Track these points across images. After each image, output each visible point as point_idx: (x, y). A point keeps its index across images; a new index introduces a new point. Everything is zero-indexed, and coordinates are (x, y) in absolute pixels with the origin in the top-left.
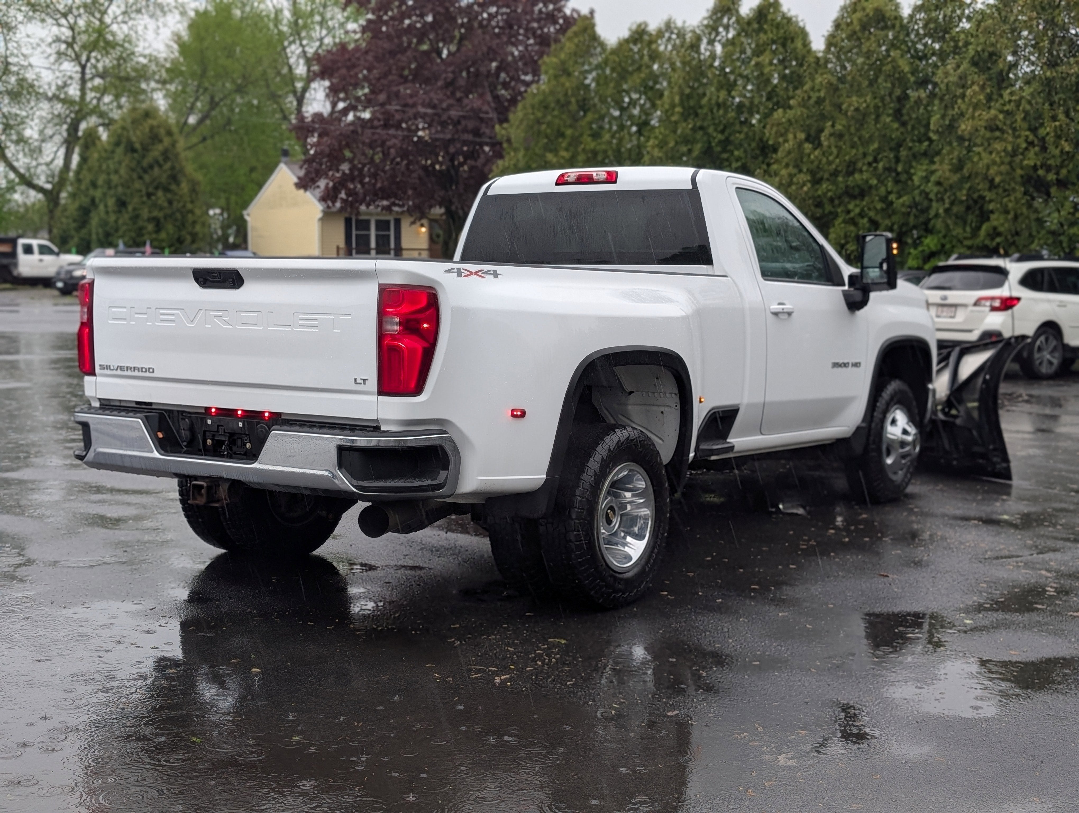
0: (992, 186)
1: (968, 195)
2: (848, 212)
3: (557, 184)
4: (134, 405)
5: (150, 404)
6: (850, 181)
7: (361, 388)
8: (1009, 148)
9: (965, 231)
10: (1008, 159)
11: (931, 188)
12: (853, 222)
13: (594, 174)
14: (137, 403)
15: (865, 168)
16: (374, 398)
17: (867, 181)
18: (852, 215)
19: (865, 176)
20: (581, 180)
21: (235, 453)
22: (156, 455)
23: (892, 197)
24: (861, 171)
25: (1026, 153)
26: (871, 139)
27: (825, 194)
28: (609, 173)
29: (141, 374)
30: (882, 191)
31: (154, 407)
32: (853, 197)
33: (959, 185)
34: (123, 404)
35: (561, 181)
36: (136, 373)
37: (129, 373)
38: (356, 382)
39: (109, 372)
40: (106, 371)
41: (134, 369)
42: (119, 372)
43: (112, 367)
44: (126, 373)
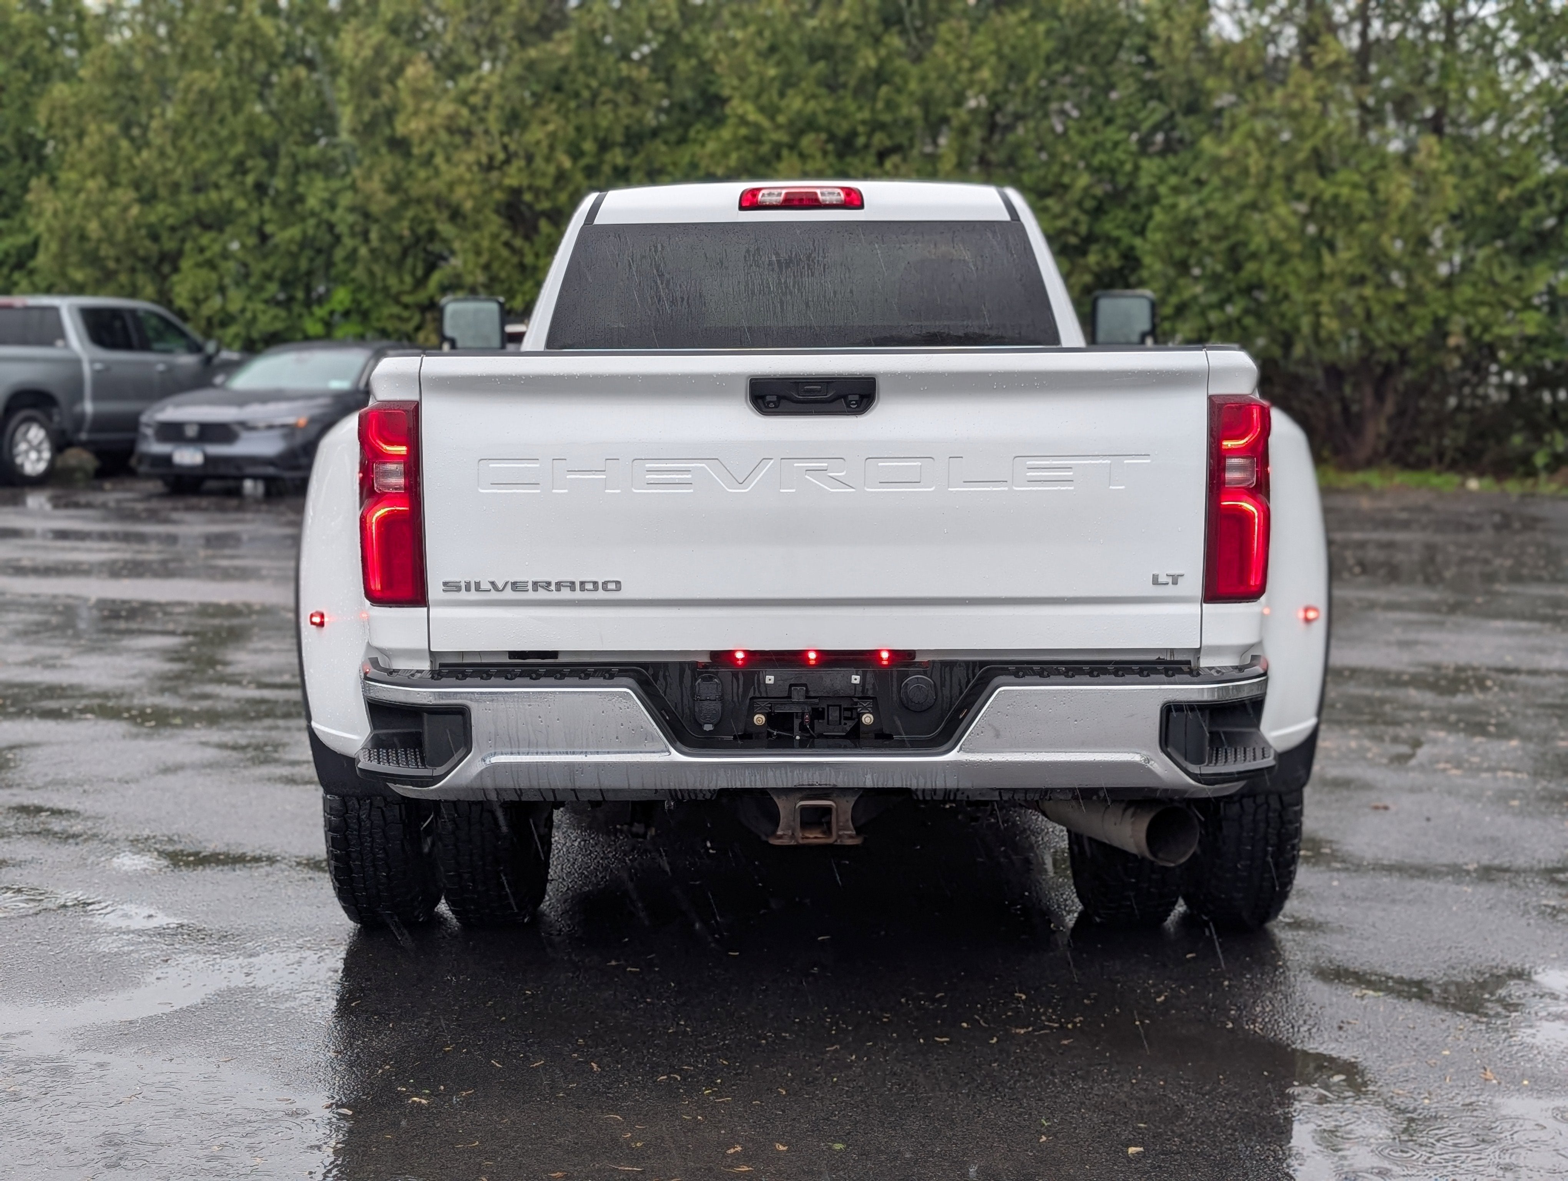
0: (456, 215)
1: (412, 230)
2: (202, 250)
3: (742, 208)
4: (507, 660)
5: (554, 654)
6: (202, 201)
7: (1170, 591)
8: (484, 160)
9: (402, 281)
10: (480, 176)
11: (342, 218)
12: (211, 265)
13: (818, 191)
14: (513, 654)
15: (223, 182)
16: (1195, 608)
17: (231, 202)
18: (208, 254)
19: (227, 194)
20: (791, 202)
21: (821, 736)
22: (677, 757)
23: (269, 229)
24: (217, 187)
25: (506, 168)
26: (233, 138)
27: (162, 221)
28: (848, 191)
29: (578, 595)
30: (254, 218)
31: (561, 659)
32: (207, 227)
33: (395, 214)
34: (468, 660)
35: (749, 202)
36: (566, 594)
37: (542, 594)
38: (1155, 581)
39: (473, 596)
40: (463, 595)
41: (559, 585)
42: (509, 594)
43: (485, 585)
44: (531, 595)
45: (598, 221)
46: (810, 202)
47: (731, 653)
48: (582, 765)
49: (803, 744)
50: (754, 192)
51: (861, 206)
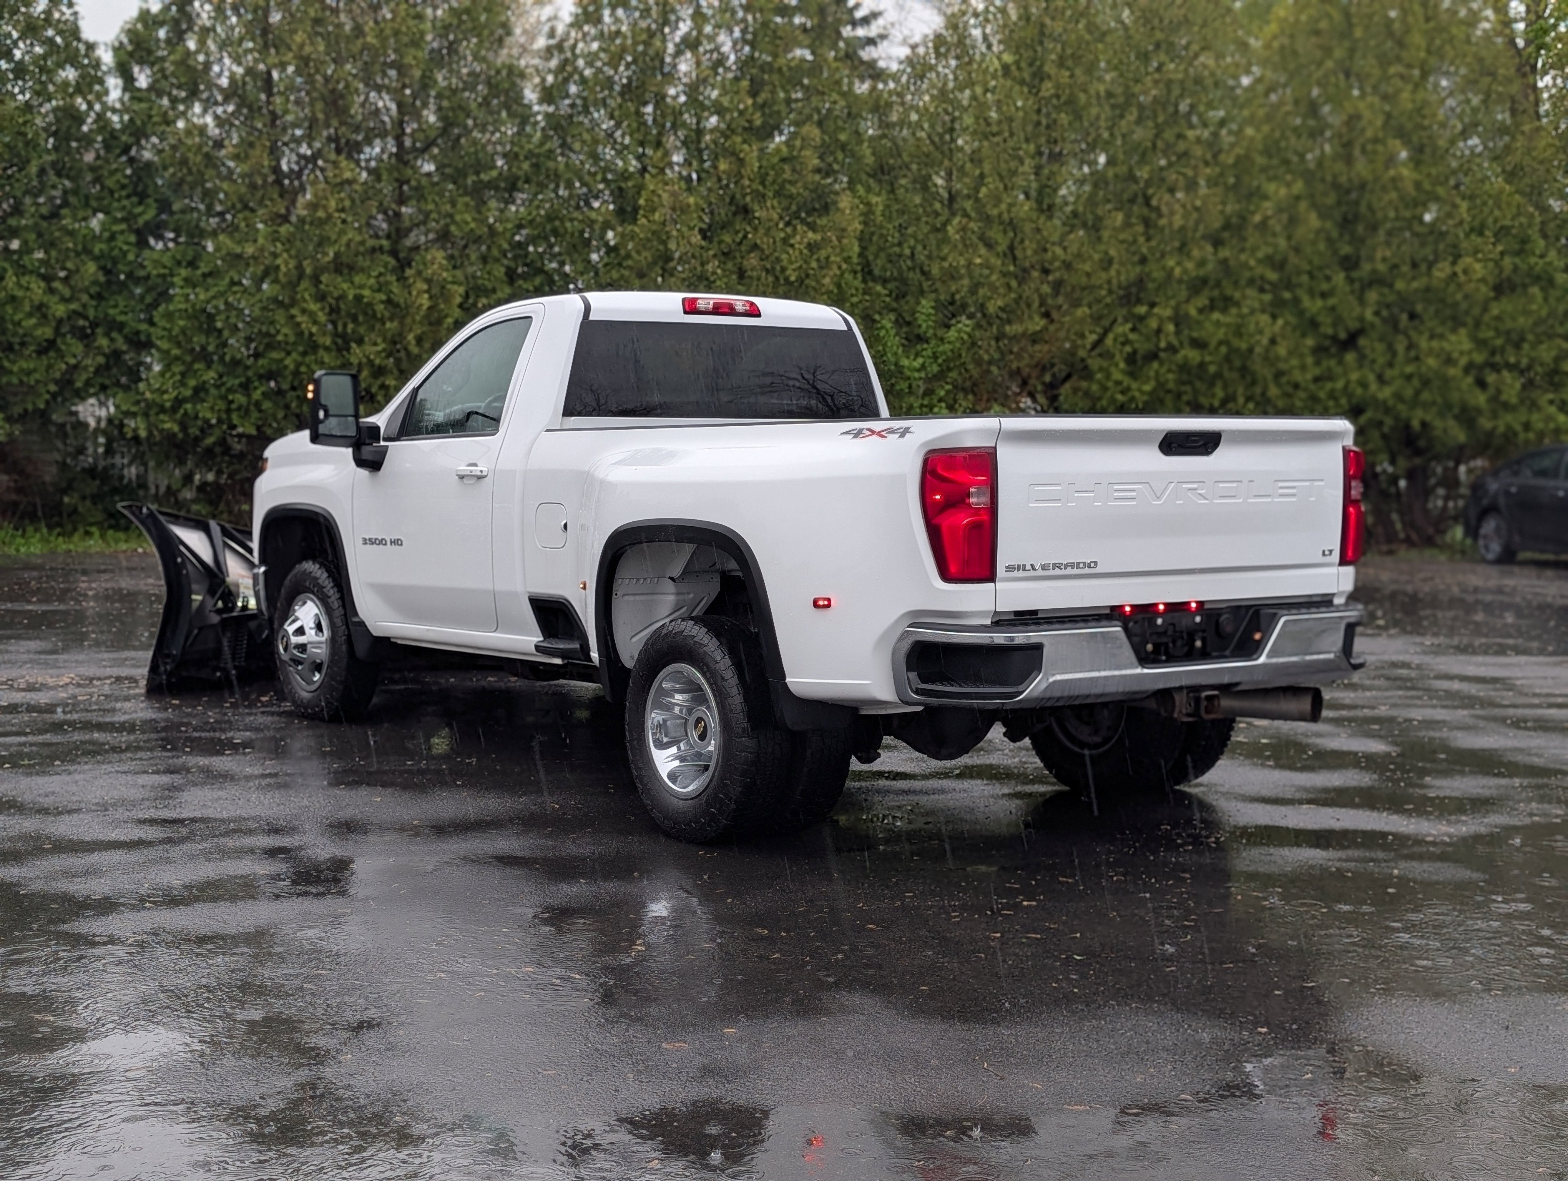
3: (685, 311)
7: (1328, 559)
16: (1334, 570)
20: (718, 310)
22: (1142, 670)
29: (1076, 571)
35: (688, 307)
37: (1057, 572)
38: (1324, 554)
39: (1021, 574)
40: (1016, 574)
41: (1066, 566)
42: (1040, 573)
43: (1028, 567)
44: (1051, 572)
45: (591, 318)
46: (729, 310)
47: (1122, 607)
48: (1098, 678)
49: (1166, 661)
50: (694, 300)
51: (759, 315)
